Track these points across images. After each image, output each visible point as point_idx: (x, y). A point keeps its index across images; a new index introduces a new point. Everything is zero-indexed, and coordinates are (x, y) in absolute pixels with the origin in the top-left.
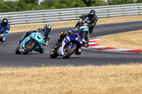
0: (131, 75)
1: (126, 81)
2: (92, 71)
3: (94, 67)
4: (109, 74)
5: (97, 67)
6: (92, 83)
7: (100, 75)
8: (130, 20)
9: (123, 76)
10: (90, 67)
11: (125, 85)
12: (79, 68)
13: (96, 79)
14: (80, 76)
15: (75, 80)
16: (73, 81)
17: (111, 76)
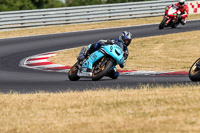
0: (100, 105)
1: (93, 114)
2: (45, 100)
3: (48, 94)
4: (69, 103)
5: (52, 94)
6: (45, 117)
7: (57, 105)
8: (98, 27)
9: (88, 108)
10: (42, 95)
11: (91, 120)
12: (26, 97)
13: (51, 112)
14: (28, 108)
15: (21, 113)
16: (18, 114)
17: (72, 107)
